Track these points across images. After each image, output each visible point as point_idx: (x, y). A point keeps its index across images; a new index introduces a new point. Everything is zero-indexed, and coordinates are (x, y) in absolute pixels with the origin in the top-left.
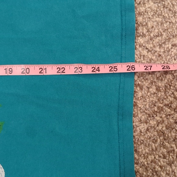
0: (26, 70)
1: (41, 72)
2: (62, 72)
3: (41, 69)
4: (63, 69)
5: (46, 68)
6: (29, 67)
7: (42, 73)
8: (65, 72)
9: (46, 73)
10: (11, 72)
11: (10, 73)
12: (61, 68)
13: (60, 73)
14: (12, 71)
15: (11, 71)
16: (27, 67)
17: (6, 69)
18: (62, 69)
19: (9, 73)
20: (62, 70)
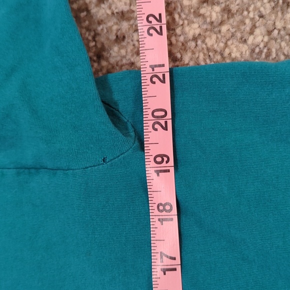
0: (158, 117)
1: (162, 78)
2: (160, 20)
3: (155, 79)
4: (151, 19)
5: (150, 66)
6: (150, 112)
7: (164, 75)
8: (160, 15)
9: (163, 66)
10: (166, 159)
11: (167, 162)
12: (149, 25)
13: (161, 27)
14: (162, 156)
15: (163, 160)
16: (150, 117)
17: (158, 172)
18: (151, 22)
19: (168, 165)
20: (154, 22)
